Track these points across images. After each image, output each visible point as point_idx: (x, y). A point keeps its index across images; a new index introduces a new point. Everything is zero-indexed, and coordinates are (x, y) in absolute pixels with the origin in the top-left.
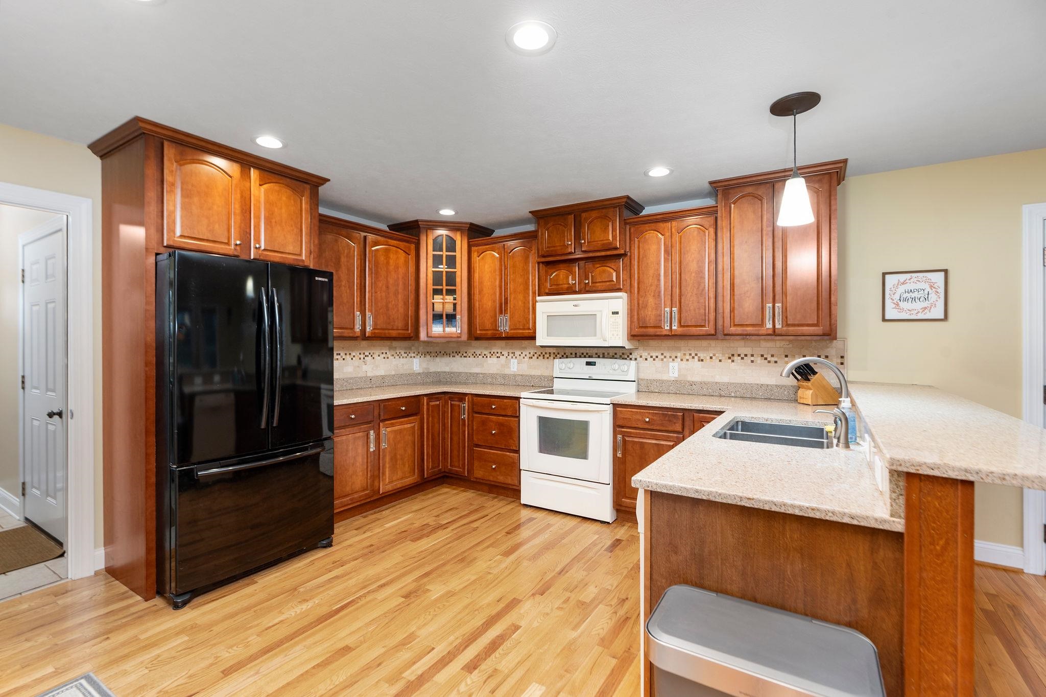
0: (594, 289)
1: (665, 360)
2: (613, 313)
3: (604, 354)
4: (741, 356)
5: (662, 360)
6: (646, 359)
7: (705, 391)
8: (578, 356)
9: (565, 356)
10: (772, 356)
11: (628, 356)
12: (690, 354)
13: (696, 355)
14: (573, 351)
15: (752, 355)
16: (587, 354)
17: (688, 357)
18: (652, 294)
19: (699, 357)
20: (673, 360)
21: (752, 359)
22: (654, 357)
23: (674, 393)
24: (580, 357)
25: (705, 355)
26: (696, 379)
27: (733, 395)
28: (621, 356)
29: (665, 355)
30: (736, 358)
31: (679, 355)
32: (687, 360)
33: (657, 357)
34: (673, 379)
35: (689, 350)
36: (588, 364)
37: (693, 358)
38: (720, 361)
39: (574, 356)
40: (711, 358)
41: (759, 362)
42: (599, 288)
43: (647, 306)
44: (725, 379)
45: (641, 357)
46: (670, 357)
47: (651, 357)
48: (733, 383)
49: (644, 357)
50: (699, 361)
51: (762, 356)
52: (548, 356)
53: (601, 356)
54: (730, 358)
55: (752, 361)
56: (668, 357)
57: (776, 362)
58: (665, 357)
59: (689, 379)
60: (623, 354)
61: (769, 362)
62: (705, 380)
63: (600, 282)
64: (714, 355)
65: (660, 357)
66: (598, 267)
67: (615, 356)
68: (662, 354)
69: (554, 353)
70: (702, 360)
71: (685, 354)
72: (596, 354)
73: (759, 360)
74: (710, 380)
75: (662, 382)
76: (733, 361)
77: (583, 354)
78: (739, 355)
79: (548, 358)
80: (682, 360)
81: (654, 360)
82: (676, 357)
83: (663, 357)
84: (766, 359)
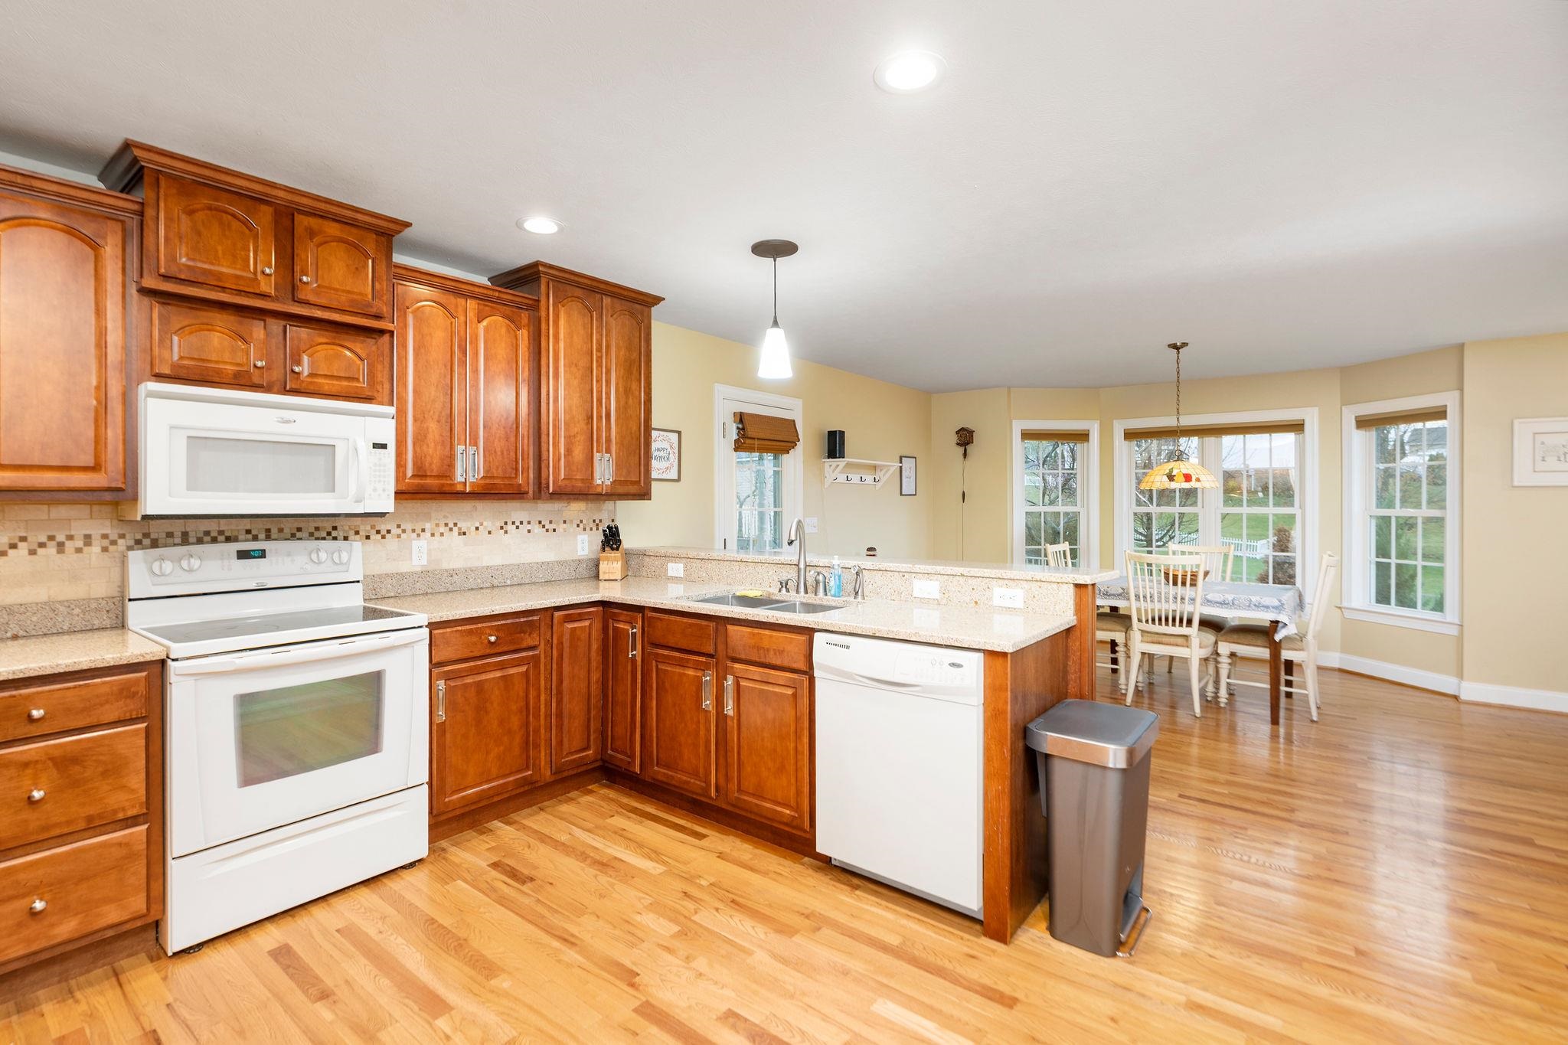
0: (312, 388)
1: (403, 536)
2: (376, 446)
3: (268, 531)
4: (516, 524)
5: (399, 536)
6: (368, 537)
7: (471, 584)
8: (192, 540)
9: (146, 542)
10: (551, 522)
11: (329, 534)
12: (446, 525)
13: (455, 525)
14: (177, 528)
15: (529, 523)
16: (221, 533)
17: (442, 529)
18: (436, 417)
19: (460, 529)
20: (419, 535)
21: (529, 527)
22: (383, 532)
23: (423, 594)
24: (200, 541)
25: (469, 524)
26: (458, 564)
27: (509, 582)
28: (311, 534)
29: (403, 527)
30: (510, 528)
31: (428, 526)
32: (442, 534)
33: (389, 532)
34: (419, 569)
35: (445, 517)
36: (243, 555)
37: (451, 530)
38: (490, 533)
39: (178, 540)
40: (477, 528)
41: (536, 531)
42: (326, 389)
43: (426, 437)
44: (496, 560)
45: (357, 533)
46: (414, 531)
47: (378, 532)
48: (509, 565)
49: (363, 533)
50: (459, 534)
51: (540, 522)
52: (80, 544)
53: (262, 536)
54: (502, 528)
55: (529, 531)
56: (409, 531)
57: (554, 530)
58: (404, 531)
59: (445, 565)
60: (317, 529)
61: (547, 531)
62: (469, 565)
63: (326, 376)
64: (482, 524)
65: (395, 531)
66: (320, 344)
67: (299, 535)
68: (399, 526)
69: (105, 536)
70: (464, 534)
71: (437, 525)
72: (248, 532)
73: (537, 529)
74: (476, 564)
75: (402, 576)
76: (506, 532)
77: (207, 533)
78: (513, 523)
79: (79, 550)
80: (433, 535)
81: (383, 537)
82: (423, 530)
83: (399, 531)
84: (544, 526)
